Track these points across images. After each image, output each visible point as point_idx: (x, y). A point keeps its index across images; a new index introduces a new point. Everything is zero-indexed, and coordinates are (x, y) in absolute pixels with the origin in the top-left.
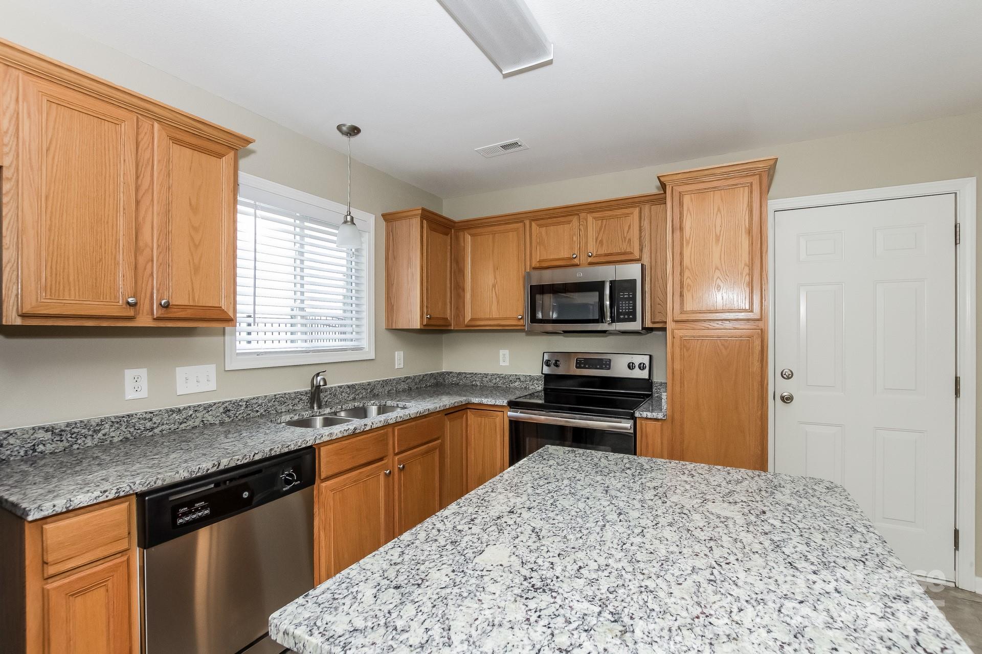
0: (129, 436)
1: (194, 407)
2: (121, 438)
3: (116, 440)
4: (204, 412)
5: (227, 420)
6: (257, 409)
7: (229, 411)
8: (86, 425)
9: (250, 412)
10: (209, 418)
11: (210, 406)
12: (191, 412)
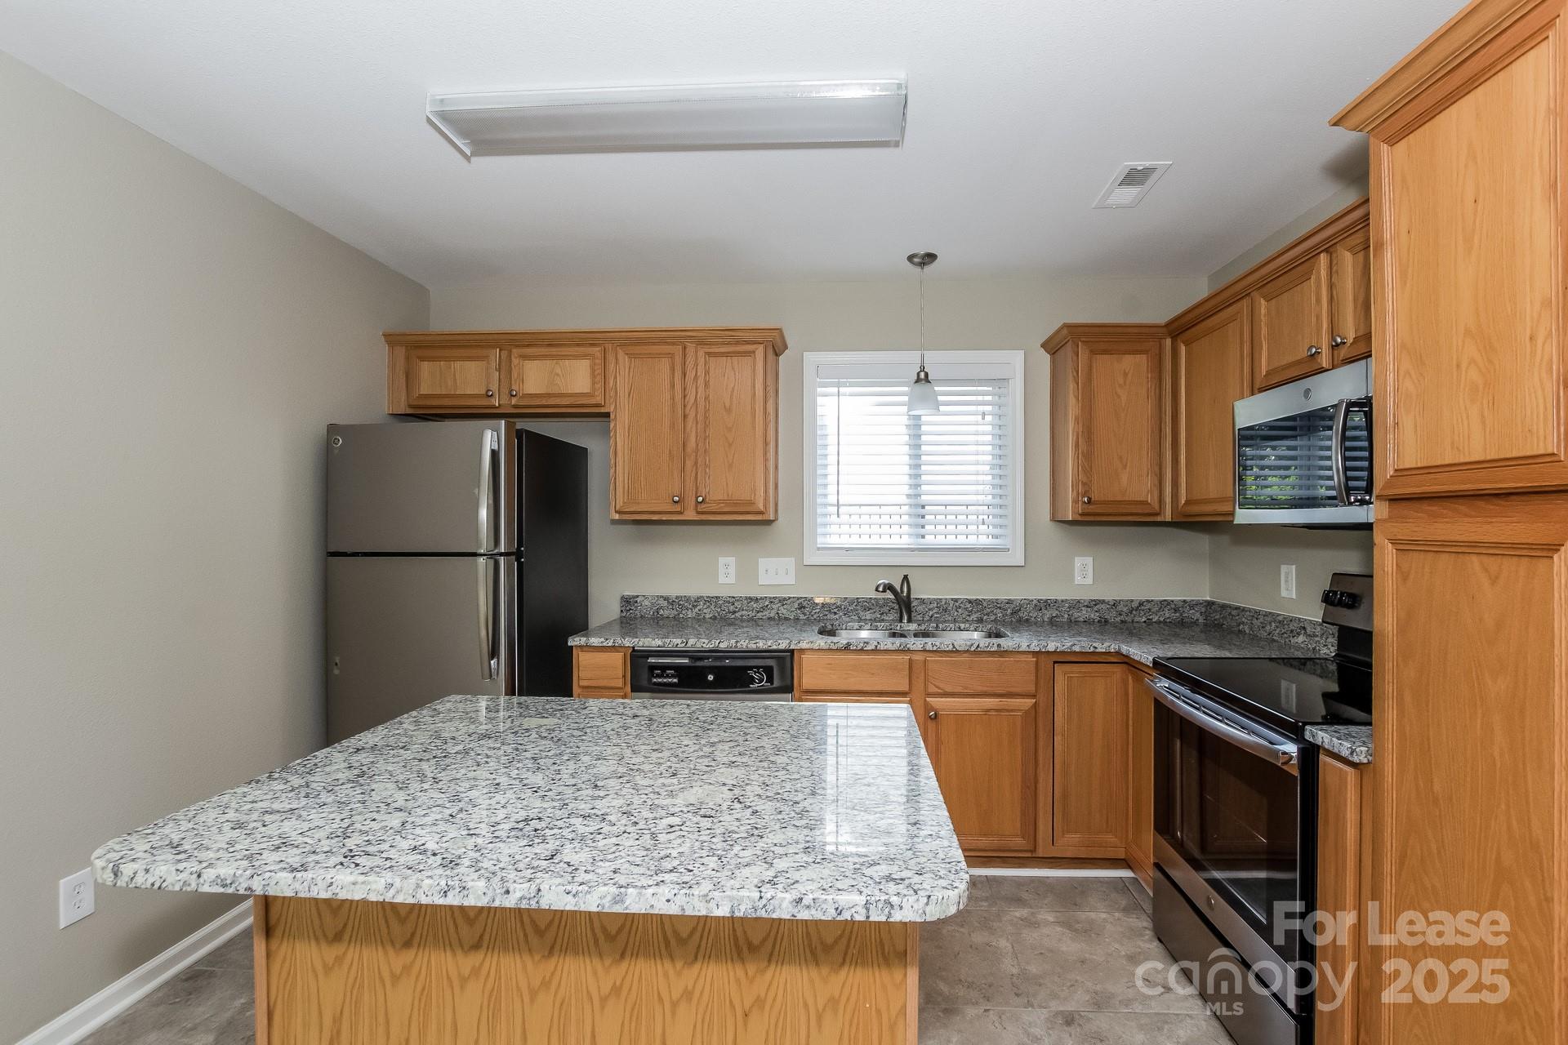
0: (716, 615)
1: (770, 598)
2: (711, 616)
3: (707, 616)
4: (779, 605)
5: (802, 617)
6: (835, 610)
7: (804, 607)
8: (688, 599)
9: (827, 613)
10: (783, 611)
11: (785, 599)
12: (767, 603)
